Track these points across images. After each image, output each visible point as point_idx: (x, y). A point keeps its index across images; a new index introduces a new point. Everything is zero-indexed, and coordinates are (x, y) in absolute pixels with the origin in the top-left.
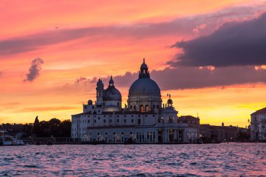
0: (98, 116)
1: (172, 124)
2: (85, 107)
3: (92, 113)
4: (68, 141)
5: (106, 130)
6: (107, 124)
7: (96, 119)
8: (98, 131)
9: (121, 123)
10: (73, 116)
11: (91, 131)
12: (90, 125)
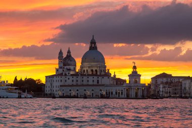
0: (68, 77)
1: (137, 84)
2: (57, 70)
3: (64, 74)
4: (44, 96)
5: (78, 88)
6: (75, 83)
7: (67, 79)
8: (70, 88)
9: (85, 83)
10: (46, 77)
11: (63, 88)
12: (62, 84)
